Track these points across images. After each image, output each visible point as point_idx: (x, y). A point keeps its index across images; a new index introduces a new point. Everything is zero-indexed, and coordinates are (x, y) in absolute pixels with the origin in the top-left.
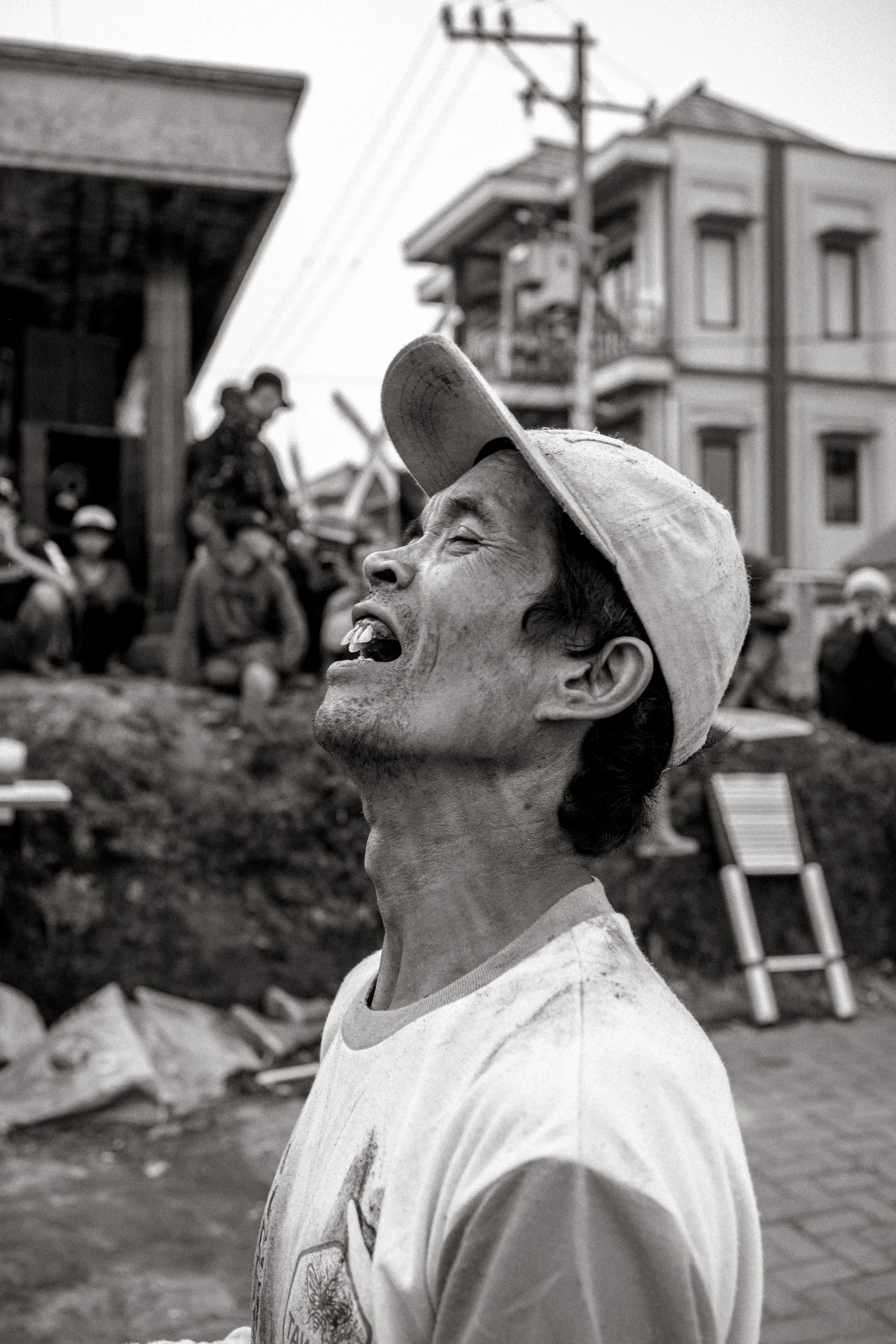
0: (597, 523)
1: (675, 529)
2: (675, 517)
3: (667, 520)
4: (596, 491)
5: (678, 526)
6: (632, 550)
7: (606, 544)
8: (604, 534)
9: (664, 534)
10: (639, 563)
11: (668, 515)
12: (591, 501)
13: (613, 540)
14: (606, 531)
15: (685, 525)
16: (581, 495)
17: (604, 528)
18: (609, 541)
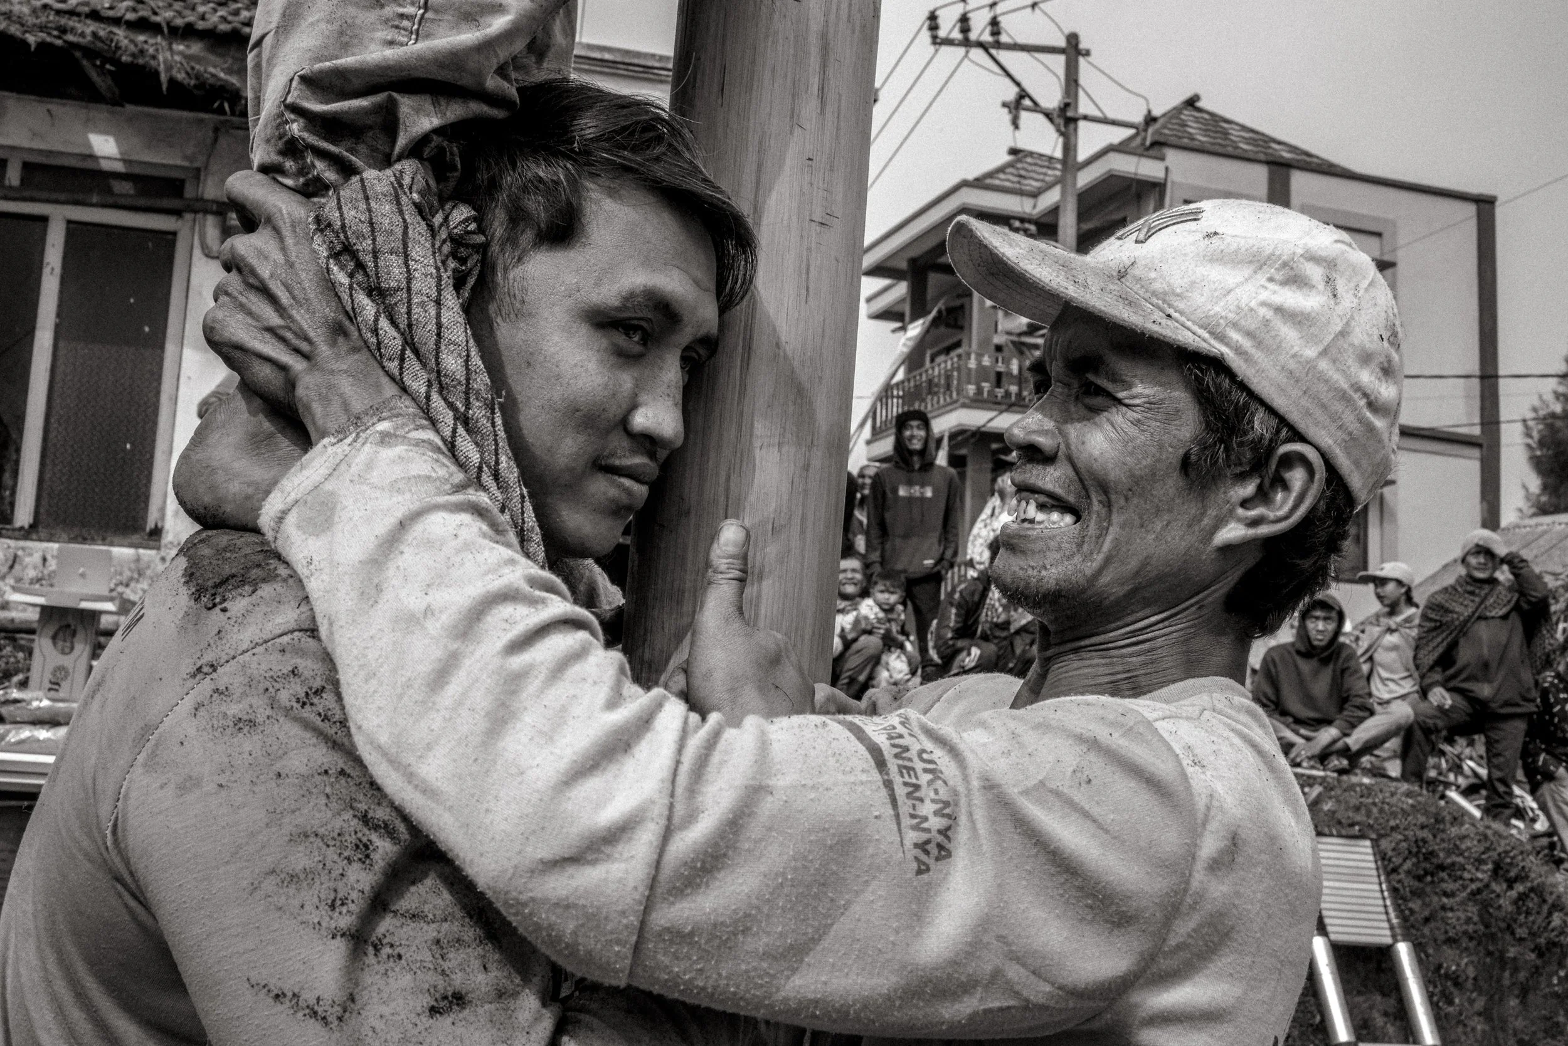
0: (1189, 324)
1: (1275, 292)
2: (1271, 279)
3: (1263, 286)
4: (1178, 291)
5: (1276, 288)
6: (1235, 336)
7: (1204, 340)
8: (1200, 332)
9: (1264, 304)
10: (1247, 344)
11: (1263, 281)
12: (1176, 304)
13: (1211, 333)
14: (1201, 327)
15: (1285, 283)
16: (1164, 301)
17: (1197, 324)
18: (1206, 335)
